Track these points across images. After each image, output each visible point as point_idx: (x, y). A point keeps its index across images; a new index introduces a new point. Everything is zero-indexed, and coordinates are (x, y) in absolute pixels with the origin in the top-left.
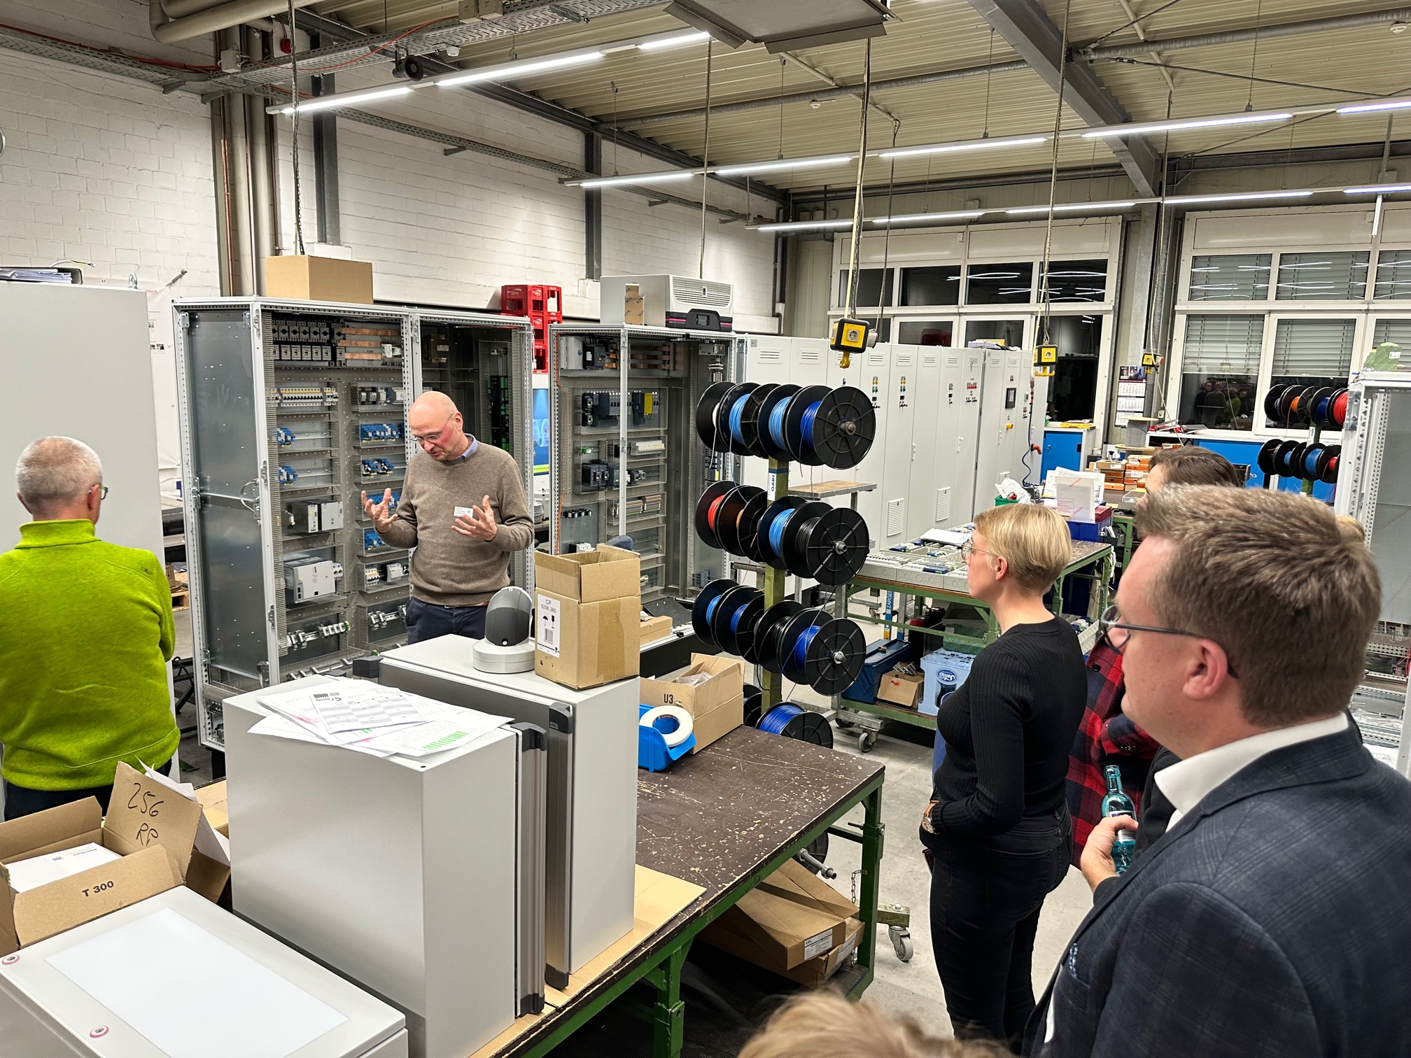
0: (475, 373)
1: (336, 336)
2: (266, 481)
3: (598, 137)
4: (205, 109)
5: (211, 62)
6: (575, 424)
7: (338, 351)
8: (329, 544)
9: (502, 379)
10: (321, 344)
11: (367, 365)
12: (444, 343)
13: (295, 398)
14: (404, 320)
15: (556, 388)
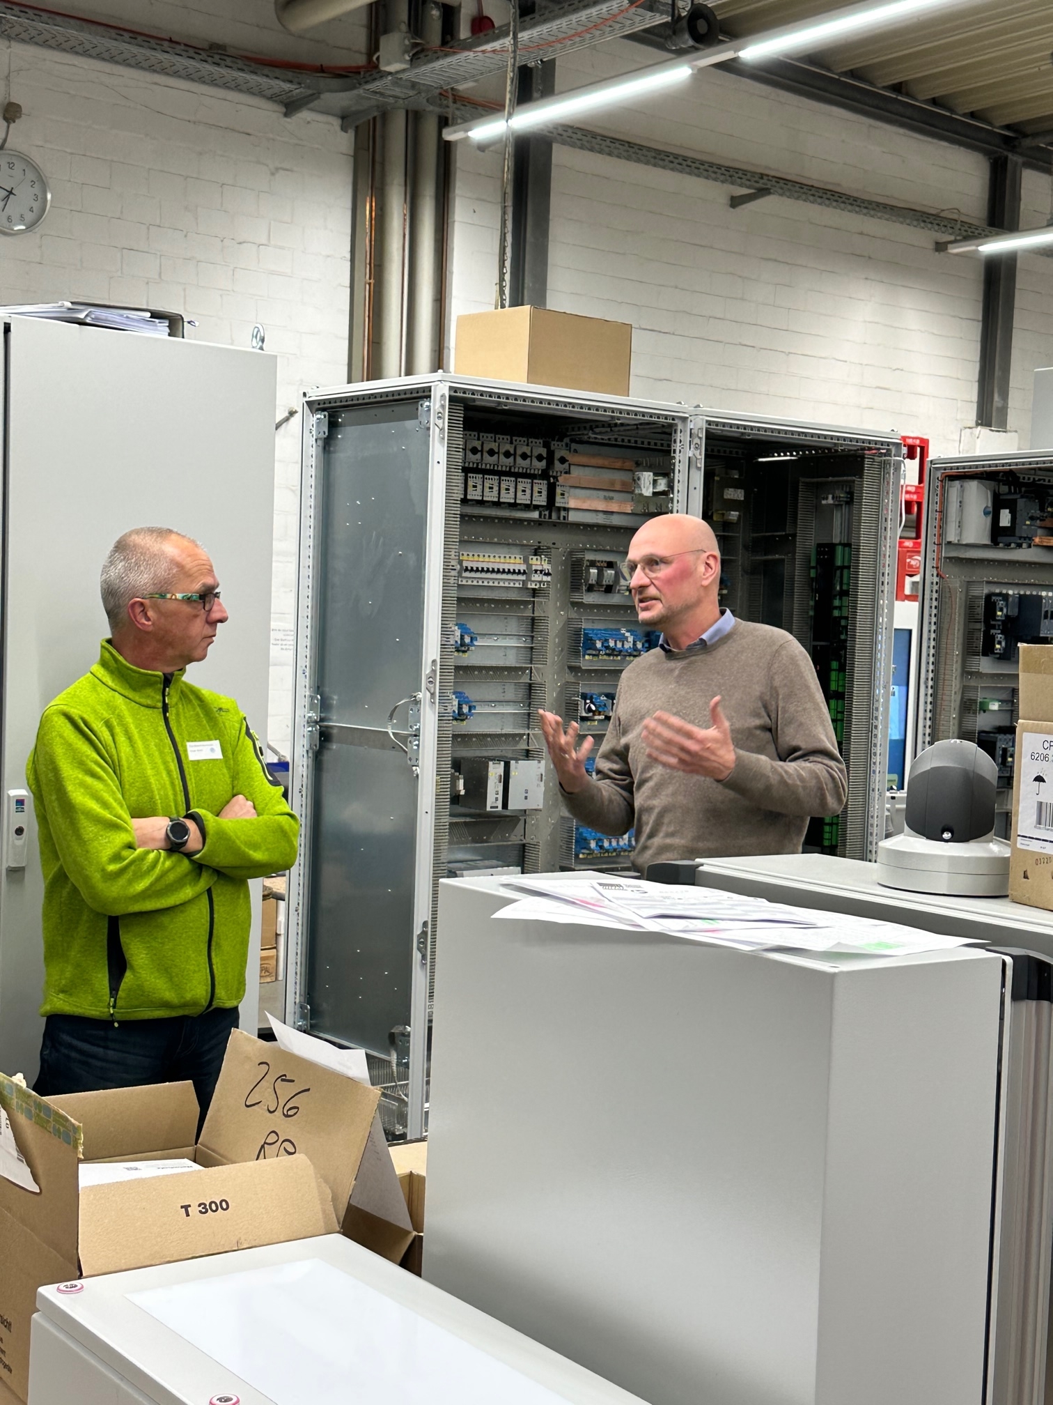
0: (788, 542)
1: (557, 463)
2: (433, 695)
3: (1016, 164)
4: (345, 141)
5: (361, 60)
6: (969, 651)
7: (559, 490)
8: (515, 838)
9: (839, 549)
10: (532, 477)
11: (600, 519)
12: (736, 485)
13: (483, 570)
14: (679, 427)
15: (936, 579)
